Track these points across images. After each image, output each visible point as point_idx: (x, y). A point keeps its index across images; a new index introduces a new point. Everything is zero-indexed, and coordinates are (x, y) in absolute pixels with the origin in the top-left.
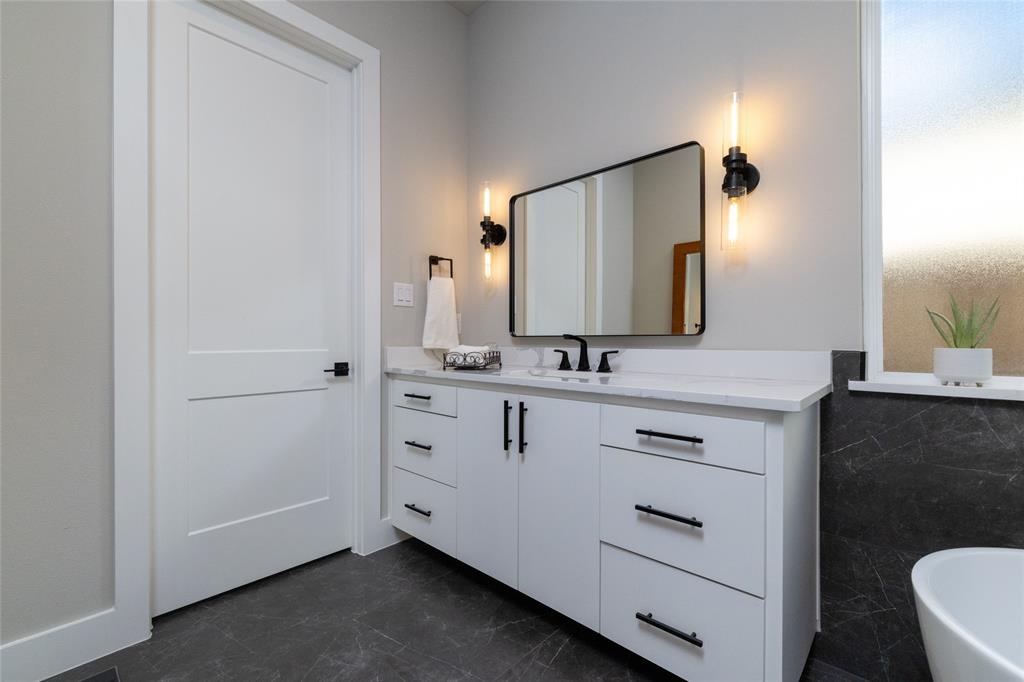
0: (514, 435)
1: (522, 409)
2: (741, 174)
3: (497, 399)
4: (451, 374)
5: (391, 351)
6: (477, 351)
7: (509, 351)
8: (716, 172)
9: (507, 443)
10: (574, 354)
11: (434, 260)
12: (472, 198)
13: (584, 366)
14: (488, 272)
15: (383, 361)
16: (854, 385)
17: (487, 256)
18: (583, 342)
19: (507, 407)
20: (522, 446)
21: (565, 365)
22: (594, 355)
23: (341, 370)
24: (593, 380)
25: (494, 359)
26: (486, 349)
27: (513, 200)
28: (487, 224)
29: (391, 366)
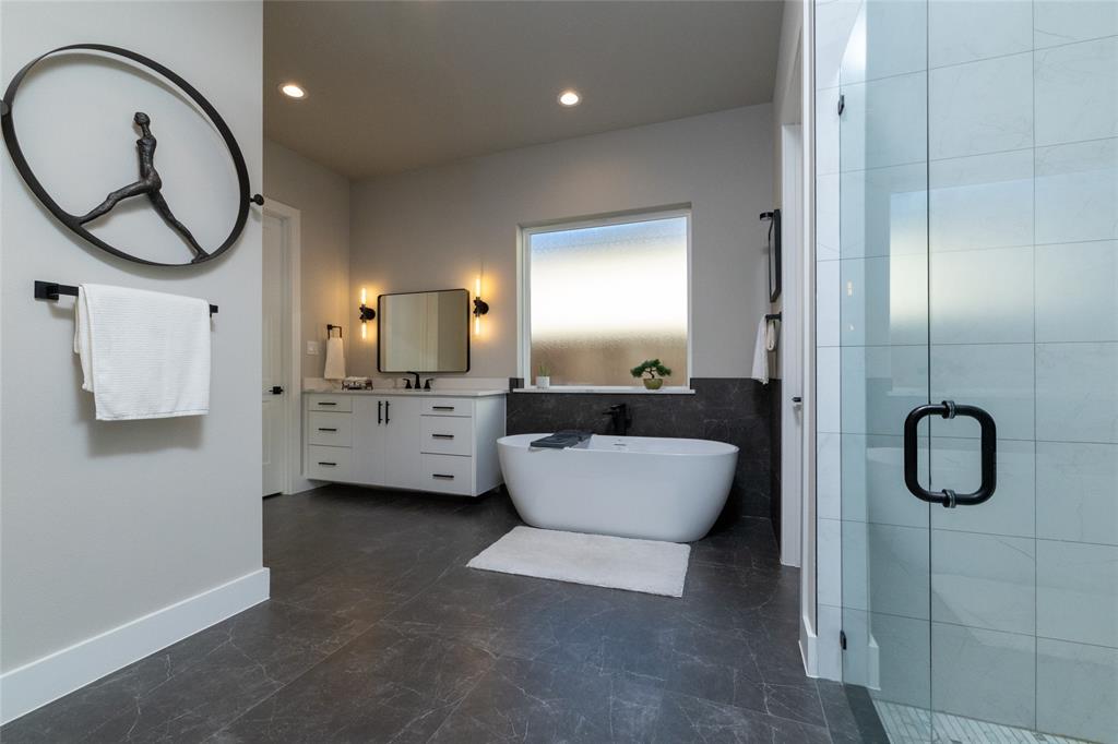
0: (383, 408)
1: (387, 404)
2: (482, 308)
3: (374, 401)
4: (346, 390)
5: (307, 380)
6: (362, 380)
7: (377, 380)
8: (473, 307)
9: (380, 420)
10: (413, 380)
11: (330, 327)
12: (353, 293)
13: (418, 386)
14: (364, 335)
15: (302, 386)
16: (515, 390)
17: (364, 326)
18: (417, 375)
19: (380, 404)
20: (387, 420)
21: (408, 386)
22: (423, 382)
23: (277, 391)
24: (422, 392)
25: (369, 384)
26: (365, 378)
27: (379, 297)
28: (363, 309)
29: (307, 387)
